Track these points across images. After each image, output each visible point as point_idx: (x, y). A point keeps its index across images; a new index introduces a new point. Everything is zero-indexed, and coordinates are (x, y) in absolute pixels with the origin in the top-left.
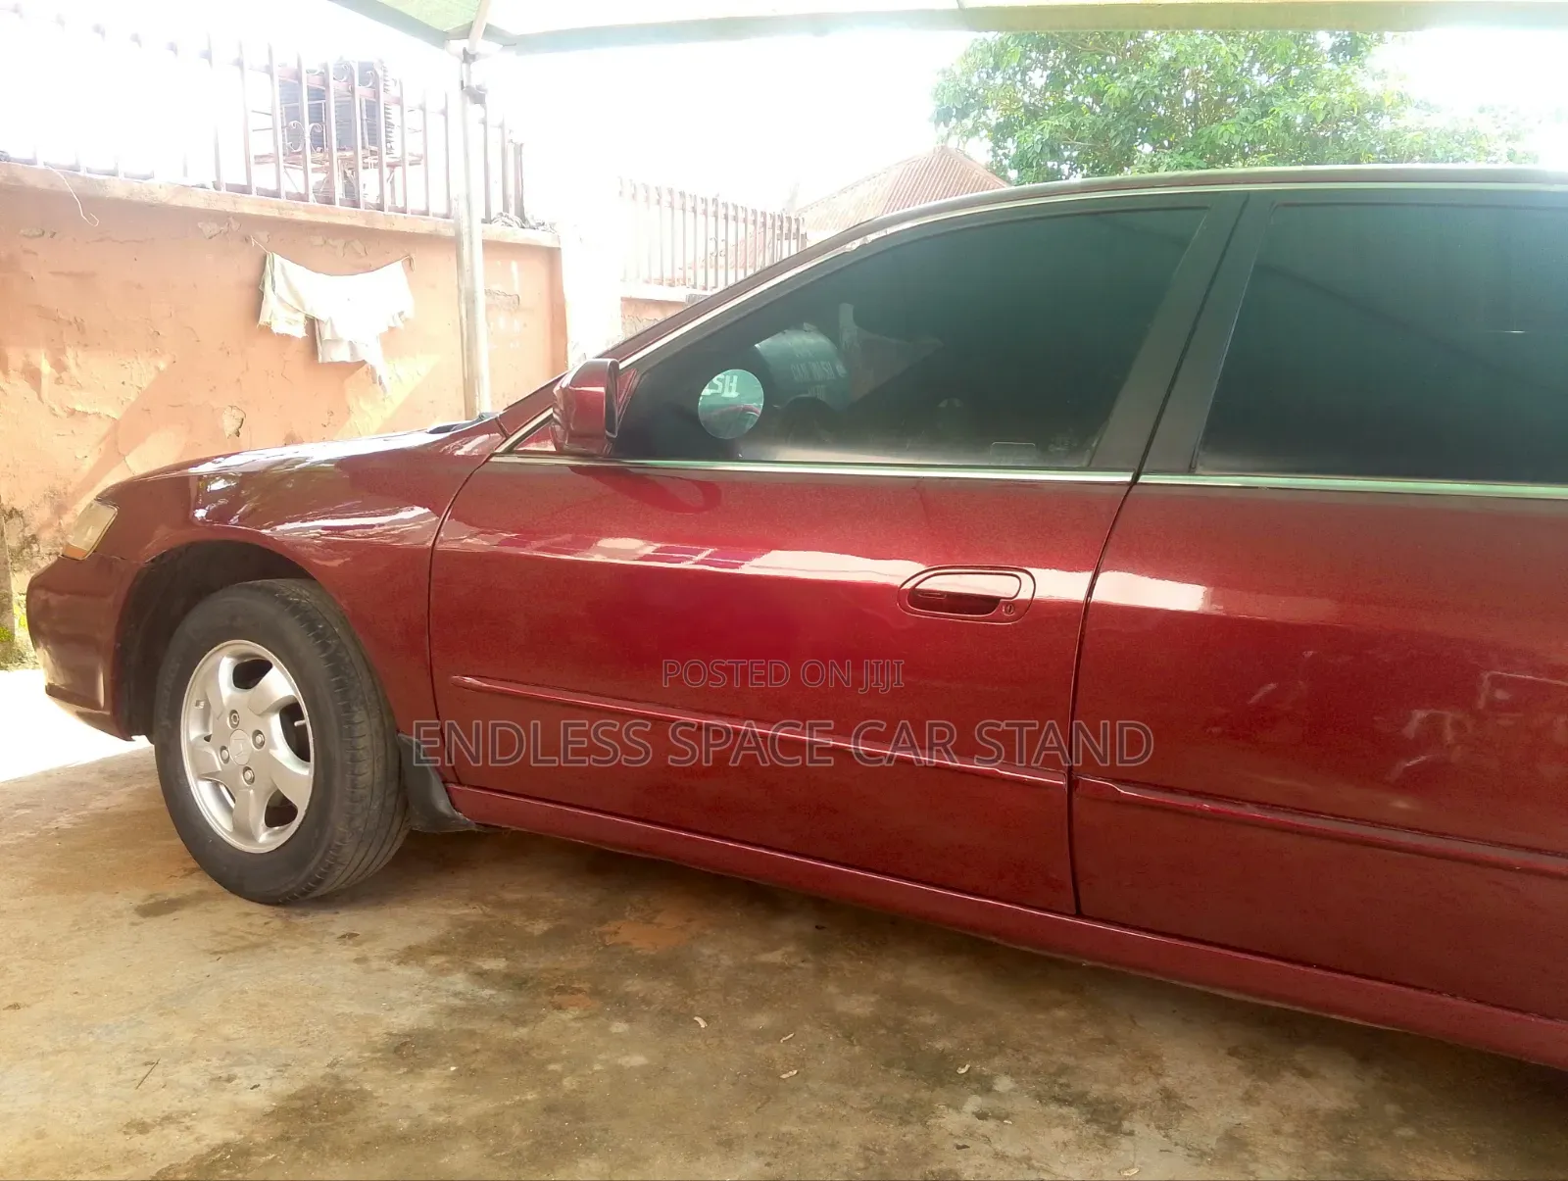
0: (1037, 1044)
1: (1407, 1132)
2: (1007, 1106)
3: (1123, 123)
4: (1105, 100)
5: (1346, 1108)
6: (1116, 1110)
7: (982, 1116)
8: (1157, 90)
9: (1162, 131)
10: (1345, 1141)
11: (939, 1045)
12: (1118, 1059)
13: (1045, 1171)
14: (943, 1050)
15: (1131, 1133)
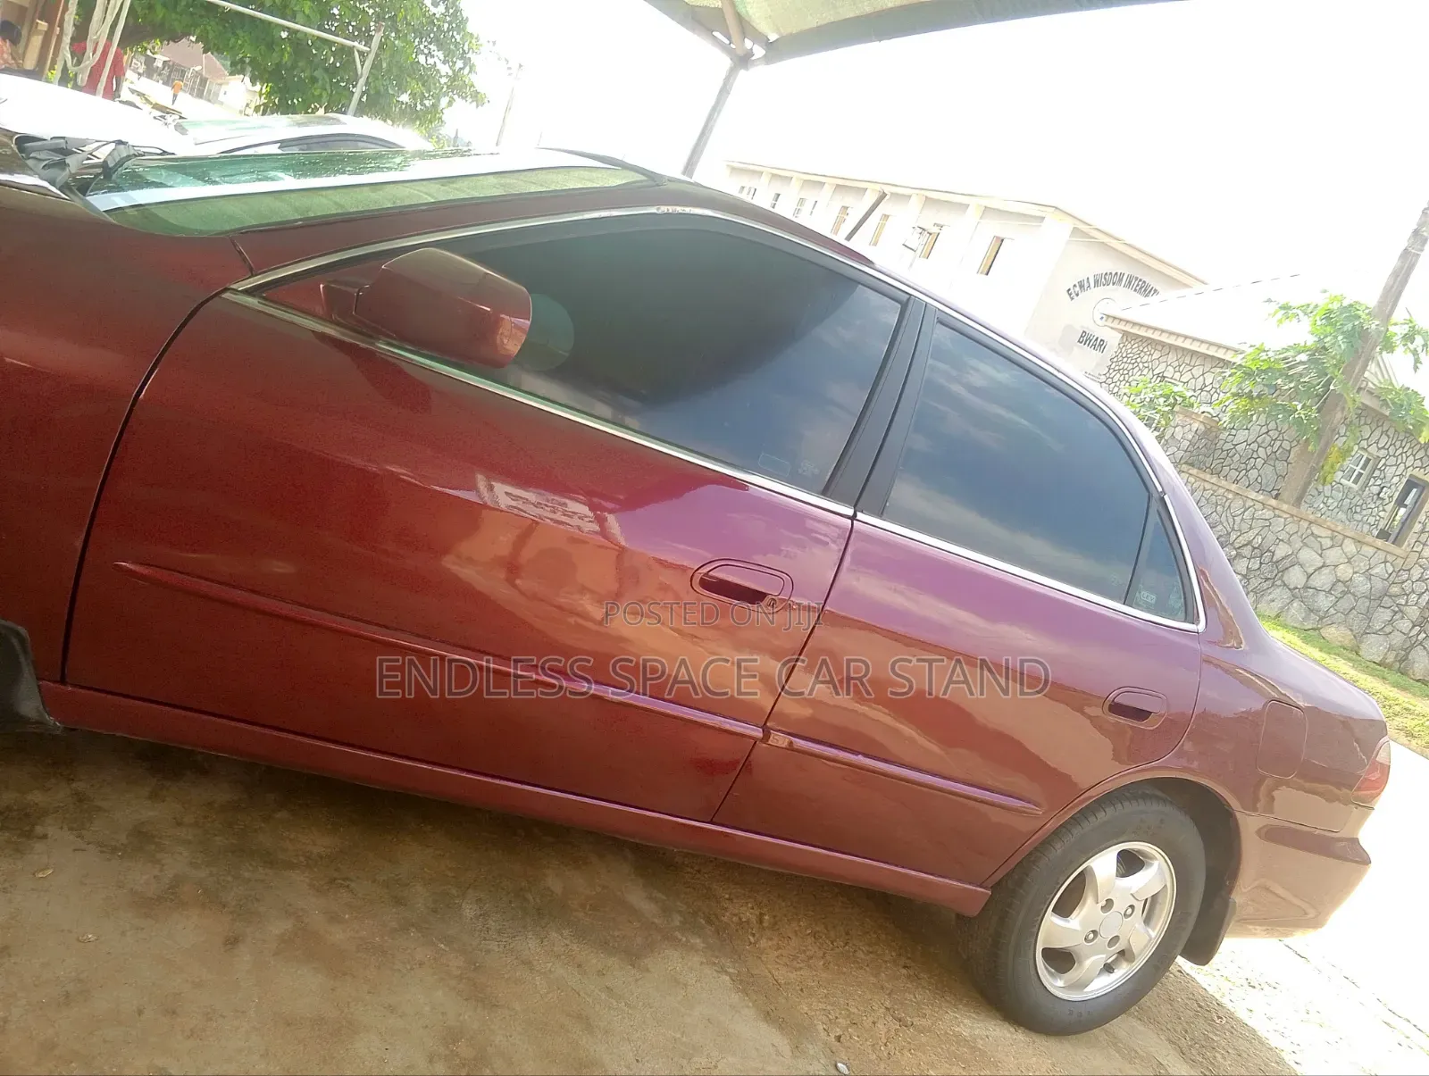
15: (45, 836)
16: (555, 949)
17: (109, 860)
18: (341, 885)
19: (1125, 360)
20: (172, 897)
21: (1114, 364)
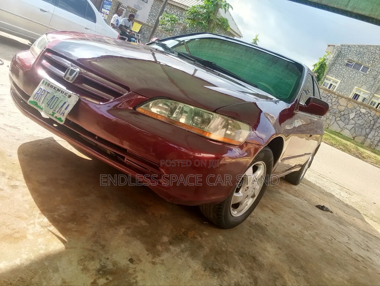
19: (156, 6)
21: (153, 7)
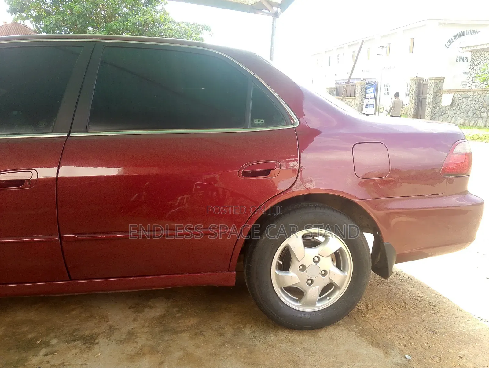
0: (66, 325)
1: (179, 315)
2: (56, 349)
3: (81, 20)
4: (74, 11)
5: (163, 313)
6: (93, 337)
7: (46, 355)
8: (91, 10)
9: (95, 24)
10: (163, 323)
11: (30, 336)
12: (94, 321)
13: (69, 365)
14: (31, 337)
15: (98, 343)
16: (282, 338)
17: (119, 345)
18: (200, 334)
19: (476, 60)
20: (141, 353)
21: (472, 63)
